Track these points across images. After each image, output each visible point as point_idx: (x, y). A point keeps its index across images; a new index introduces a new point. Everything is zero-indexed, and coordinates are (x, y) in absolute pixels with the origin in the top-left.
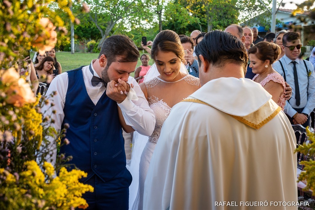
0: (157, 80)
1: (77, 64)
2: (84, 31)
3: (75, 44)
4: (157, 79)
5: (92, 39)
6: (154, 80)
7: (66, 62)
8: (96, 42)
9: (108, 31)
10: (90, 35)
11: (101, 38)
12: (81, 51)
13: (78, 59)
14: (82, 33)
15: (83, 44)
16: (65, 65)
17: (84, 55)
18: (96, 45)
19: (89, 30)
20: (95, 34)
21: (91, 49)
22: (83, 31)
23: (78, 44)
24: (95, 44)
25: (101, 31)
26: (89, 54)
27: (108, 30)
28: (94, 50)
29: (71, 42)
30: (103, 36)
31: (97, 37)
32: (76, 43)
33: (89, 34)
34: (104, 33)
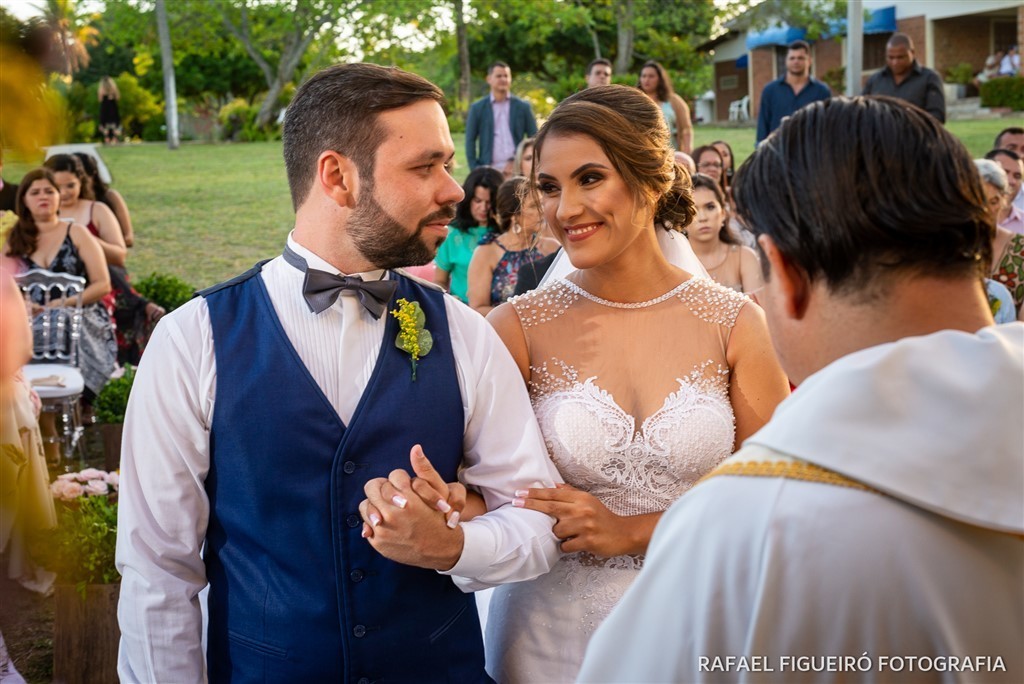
0: (565, 292)
1: (192, 186)
2: (208, 71)
3: (180, 115)
4: (564, 286)
5: (235, 96)
6: (555, 293)
7: (151, 180)
8: (251, 103)
9: (288, 66)
10: (227, 84)
11: (266, 88)
12: (201, 136)
13: (193, 168)
14: (200, 76)
15: (205, 113)
16: (150, 191)
17: (211, 150)
18: (250, 116)
19: (225, 66)
20: (244, 80)
21: (234, 131)
22: (202, 69)
23: (189, 114)
24: (248, 112)
25: (265, 68)
26: (229, 148)
27: (287, 62)
28: (246, 131)
29: (165, 108)
30: (273, 82)
31: (252, 89)
32: (184, 112)
33: (225, 79)
34: (275, 73)
